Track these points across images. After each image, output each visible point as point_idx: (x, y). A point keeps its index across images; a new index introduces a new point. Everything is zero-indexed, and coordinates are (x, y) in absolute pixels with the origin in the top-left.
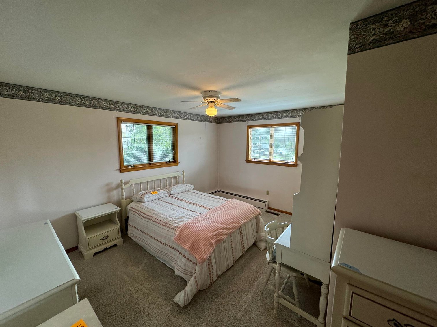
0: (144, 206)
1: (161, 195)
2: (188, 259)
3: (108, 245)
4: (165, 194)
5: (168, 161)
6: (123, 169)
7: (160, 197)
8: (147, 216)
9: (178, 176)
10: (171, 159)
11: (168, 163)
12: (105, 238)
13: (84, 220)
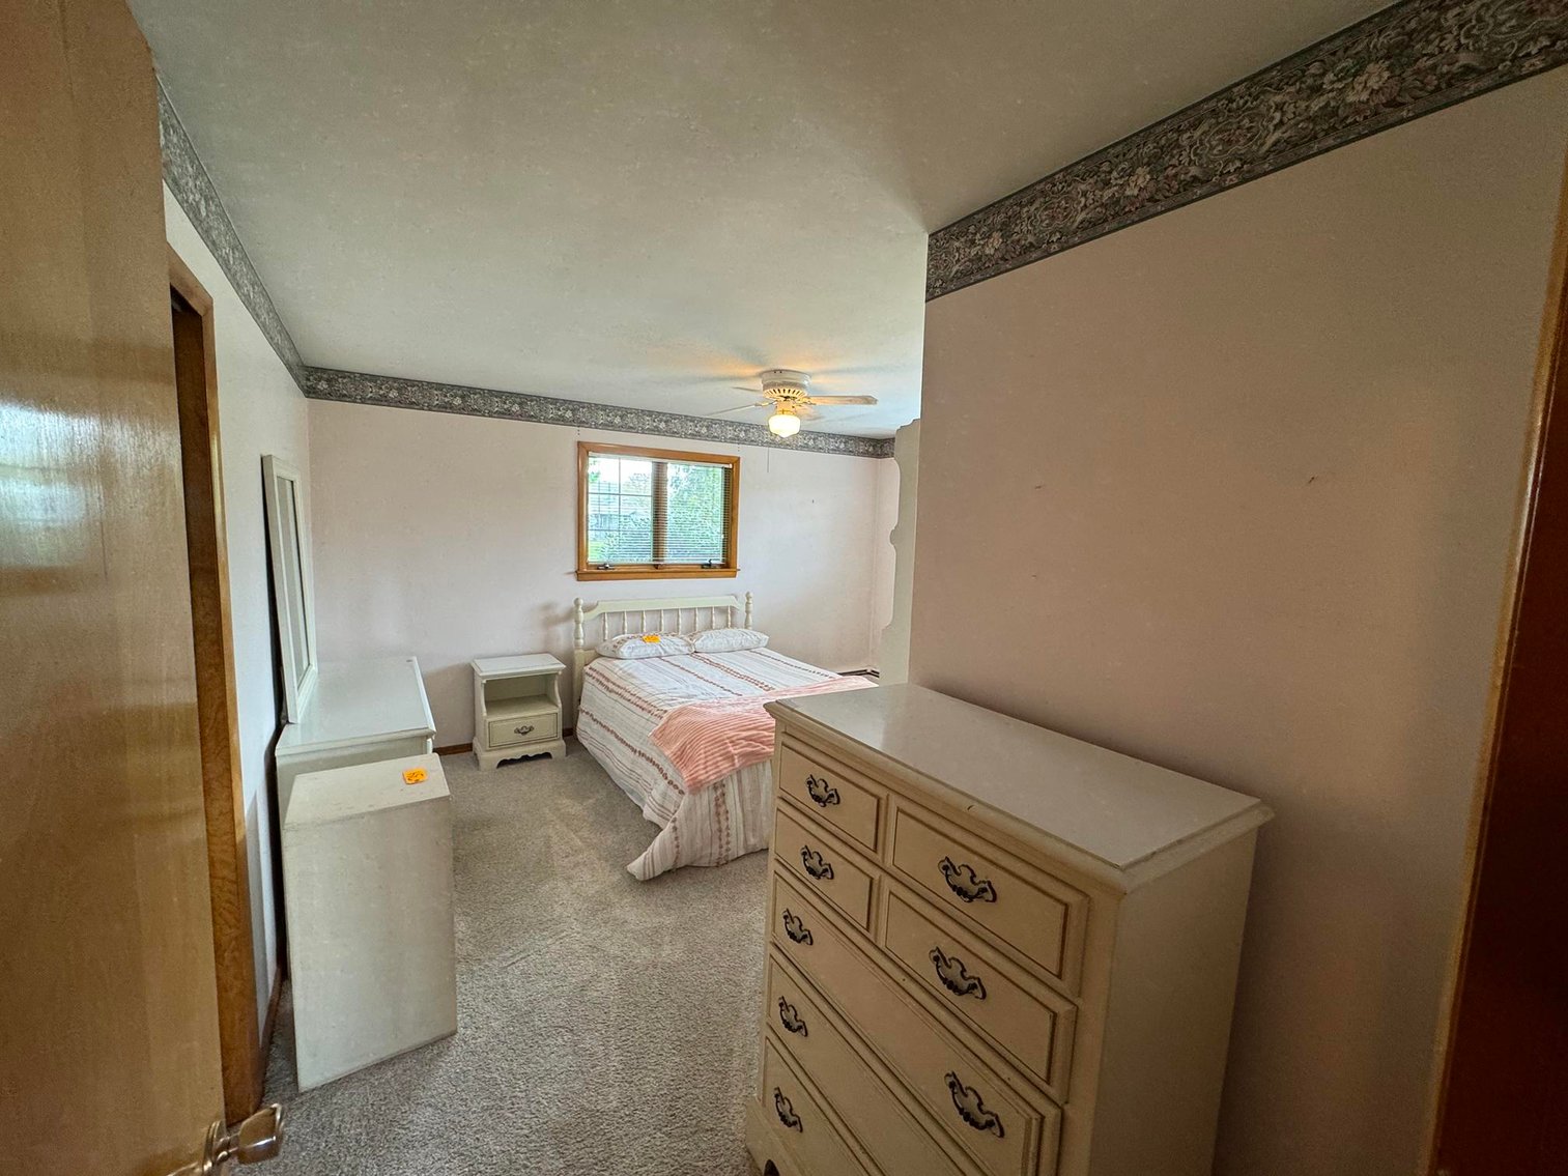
0: (617, 666)
1: (667, 648)
2: (670, 783)
3: (531, 750)
4: (681, 648)
5: (707, 562)
6: (586, 572)
7: (665, 652)
8: (616, 689)
9: (731, 607)
10: (718, 560)
11: (707, 568)
12: (525, 730)
13: (483, 677)
